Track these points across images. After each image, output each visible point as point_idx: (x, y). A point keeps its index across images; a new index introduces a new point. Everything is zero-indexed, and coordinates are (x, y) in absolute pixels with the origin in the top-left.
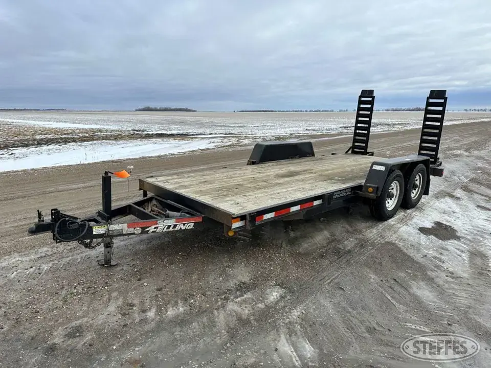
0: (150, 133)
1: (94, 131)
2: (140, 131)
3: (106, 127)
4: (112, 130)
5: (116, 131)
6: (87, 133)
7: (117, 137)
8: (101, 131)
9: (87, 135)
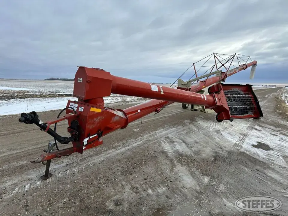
0: (61, 94)
1: (24, 92)
2: (53, 92)
3: (30, 90)
4: (36, 92)
5: (38, 92)
6: (19, 93)
7: (41, 96)
8: (28, 92)
9: (20, 94)
